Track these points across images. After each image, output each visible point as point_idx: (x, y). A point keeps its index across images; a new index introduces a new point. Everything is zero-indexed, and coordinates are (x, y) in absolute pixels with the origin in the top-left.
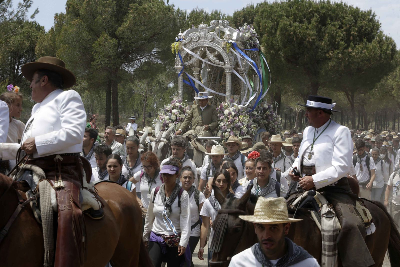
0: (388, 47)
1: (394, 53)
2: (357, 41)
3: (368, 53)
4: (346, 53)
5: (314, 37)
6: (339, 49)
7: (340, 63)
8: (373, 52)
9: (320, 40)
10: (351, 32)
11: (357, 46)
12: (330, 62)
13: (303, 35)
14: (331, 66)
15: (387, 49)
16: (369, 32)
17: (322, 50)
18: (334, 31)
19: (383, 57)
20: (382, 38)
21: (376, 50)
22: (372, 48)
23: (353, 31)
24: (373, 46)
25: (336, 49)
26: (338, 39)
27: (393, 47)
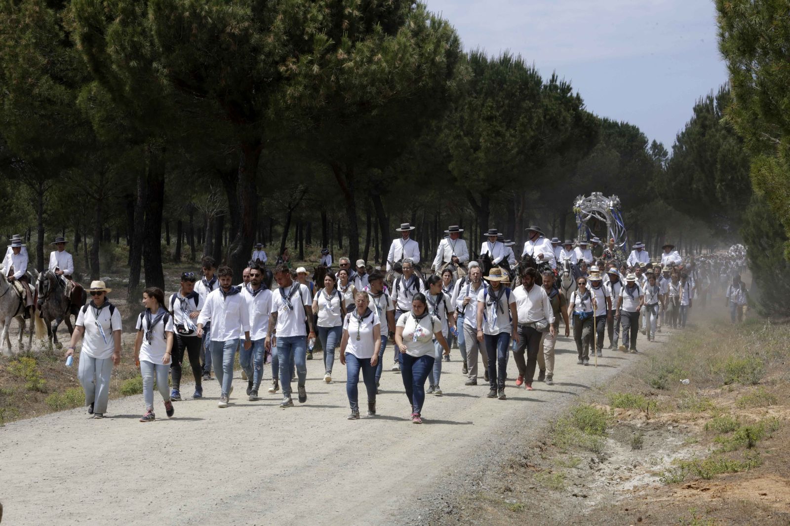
0: (438, 45)
1: (455, 62)
2: (360, 33)
3: (387, 62)
4: (330, 61)
5: (246, 24)
6: (313, 53)
7: (316, 89)
8: (401, 60)
9: (264, 29)
10: (344, 8)
11: (359, 45)
12: (290, 85)
13: (219, 17)
14: (293, 97)
15: (435, 52)
16: (389, 7)
17: (270, 54)
18: (298, 7)
19: (427, 72)
20: (423, 21)
21: (408, 55)
22: (398, 49)
23: (350, 7)
24: (399, 44)
25: (303, 52)
26: (310, 29)
27: (451, 46)
